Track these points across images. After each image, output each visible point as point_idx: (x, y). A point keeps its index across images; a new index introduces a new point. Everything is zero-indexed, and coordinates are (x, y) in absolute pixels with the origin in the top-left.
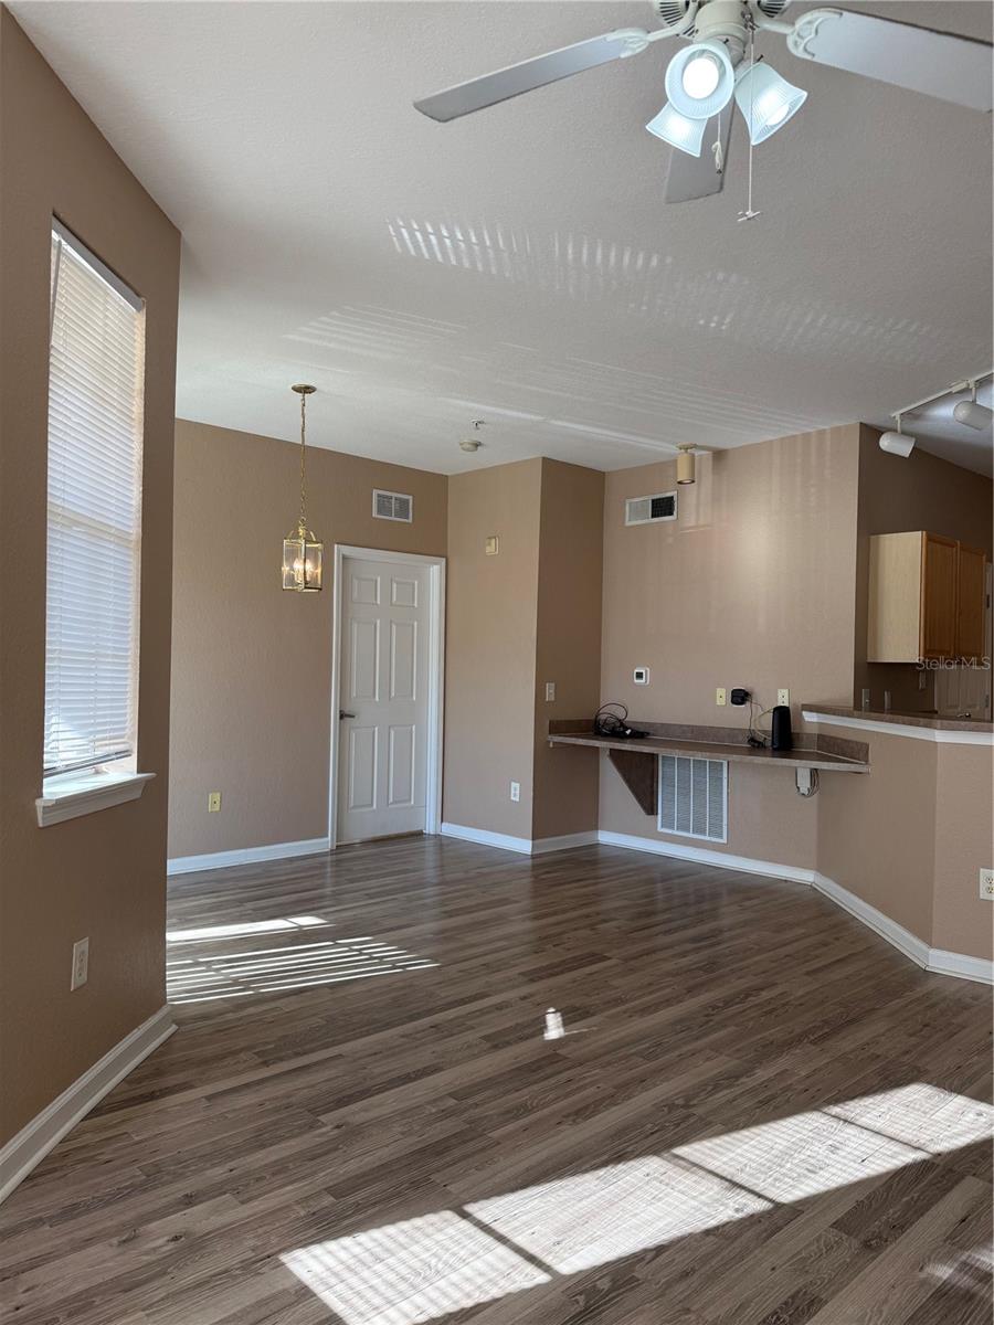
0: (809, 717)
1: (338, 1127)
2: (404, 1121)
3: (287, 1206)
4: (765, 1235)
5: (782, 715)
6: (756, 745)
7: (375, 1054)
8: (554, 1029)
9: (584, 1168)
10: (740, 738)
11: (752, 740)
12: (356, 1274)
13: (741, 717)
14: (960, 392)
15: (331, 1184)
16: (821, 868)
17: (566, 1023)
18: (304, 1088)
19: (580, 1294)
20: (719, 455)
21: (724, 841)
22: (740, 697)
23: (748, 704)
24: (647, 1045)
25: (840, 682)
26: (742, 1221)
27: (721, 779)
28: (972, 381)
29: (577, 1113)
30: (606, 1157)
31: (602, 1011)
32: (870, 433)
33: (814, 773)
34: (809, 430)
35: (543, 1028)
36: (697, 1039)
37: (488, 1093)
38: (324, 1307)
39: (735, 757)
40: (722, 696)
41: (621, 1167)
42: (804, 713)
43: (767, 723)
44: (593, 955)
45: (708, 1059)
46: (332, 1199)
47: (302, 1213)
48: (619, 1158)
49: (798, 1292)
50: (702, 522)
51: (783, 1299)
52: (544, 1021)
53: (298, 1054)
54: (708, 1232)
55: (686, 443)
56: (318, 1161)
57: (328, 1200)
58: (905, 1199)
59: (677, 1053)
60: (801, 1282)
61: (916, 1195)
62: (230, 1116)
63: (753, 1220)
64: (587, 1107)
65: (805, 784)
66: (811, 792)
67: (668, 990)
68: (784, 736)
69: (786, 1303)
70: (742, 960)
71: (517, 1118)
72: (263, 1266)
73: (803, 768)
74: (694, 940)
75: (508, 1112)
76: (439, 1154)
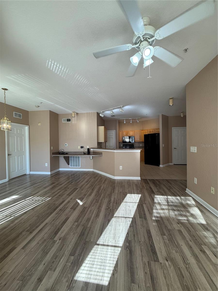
0: (92, 149)
1: (60, 239)
2: (72, 231)
3: (65, 265)
4: (135, 223)
5: (88, 149)
6: (85, 154)
7: (54, 220)
8: (81, 203)
9: (106, 225)
10: (82, 153)
11: (84, 153)
12: (92, 271)
13: (82, 150)
14: (110, 110)
15: (70, 253)
17: (81, 201)
18: (45, 234)
19: (127, 248)
20: (77, 114)
21: (80, 167)
22: (82, 147)
23: (83, 148)
24: (95, 200)
25: (96, 145)
26: (131, 222)
27: (79, 159)
28: (112, 109)
29: (97, 216)
30: (107, 222)
31: (85, 197)
32: (98, 114)
33: (92, 157)
34: (90, 112)
35: (79, 204)
36: (100, 197)
37: (81, 219)
38: (93, 284)
39: (81, 156)
40: (79, 147)
41: (111, 222)
42: (91, 149)
43: (86, 150)
44: (75, 188)
45: (105, 200)
46: (73, 257)
47: (70, 264)
48: (109, 221)
49: (146, 230)
50: (75, 123)
52: (78, 202)
53: (37, 227)
54: (130, 227)
55: (74, 111)
56: (62, 249)
57: (72, 258)
59: (100, 200)
60: (145, 228)
61: (142, 209)
62: (33, 250)
63: (132, 222)
64: (97, 214)
65: (91, 158)
66: (92, 159)
67: (90, 191)
68: (89, 152)
69: (147, 233)
70: (95, 183)
71: (89, 221)
72: (72, 284)
73: (91, 156)
74: (86, 182)
75: (87, 221)
76: (83, 235)
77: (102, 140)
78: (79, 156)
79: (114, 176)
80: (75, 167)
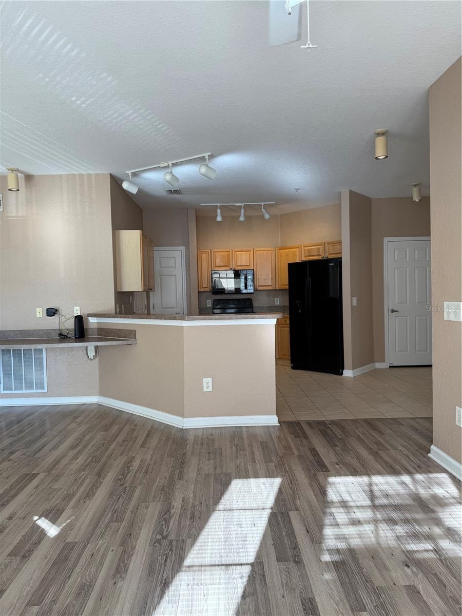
0: (92, 320)
4: (263, 582)
5: (79, 320)
6: (63, 337)
8: (52, 530)
9: (156, 599)
10: (53, 334)
11: (60, 335)
13: (53, 323)
14: (164, 167)
16: (102, 393)
17: (54, 521)
20: (29, 178)
21: (46, 390)
22: (52, 312)
23: (56, 315)
24: (110, 514)
25: (109, 303)
26: (248, 581)
27: (42, 358)
28: (170, 163)
29: (118, 571)
30: (159, 589)
31: (67, 505)
32: (116, 182)
33: (96, 348)
34: (84, 173)
35: (43, 533)
36: (130, 500)
37: (52, 590)
39: (50, 346)
40: (40, 313)
41: (172, 588)
42: (89, 318)
43: (70, 325)
44: (26, 475)
45: (147, 508)
48: (166, 584)
49: (302, 601)
50: (20, 214)
51: (302, 609)
52: (39, 527)
54: (244, 597)
55: (12, 167)
58: (284, 533)
59: (129, 512)
60: (297, 595)
61: (285, 529)
63: (251, 578)
64: (118, 566)
65: (91, 353)
66: (95, 357)
67: (88, 480)
68: (80, 331)
69: (304, 610)
70: (106, 450)
71: (87, 595)
73: (91, 346)
74: (72, 447)
75: (78, 594)
77: (133, 282)
78: (39, 346)
79: (180, 418)
80: (24, 391)
